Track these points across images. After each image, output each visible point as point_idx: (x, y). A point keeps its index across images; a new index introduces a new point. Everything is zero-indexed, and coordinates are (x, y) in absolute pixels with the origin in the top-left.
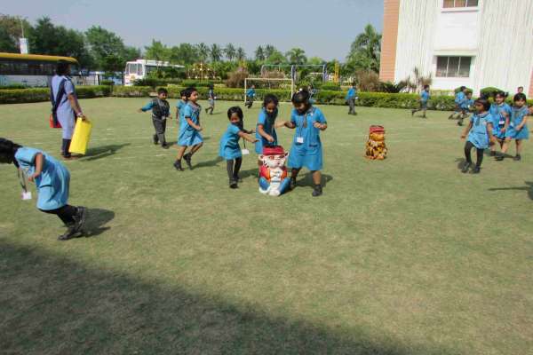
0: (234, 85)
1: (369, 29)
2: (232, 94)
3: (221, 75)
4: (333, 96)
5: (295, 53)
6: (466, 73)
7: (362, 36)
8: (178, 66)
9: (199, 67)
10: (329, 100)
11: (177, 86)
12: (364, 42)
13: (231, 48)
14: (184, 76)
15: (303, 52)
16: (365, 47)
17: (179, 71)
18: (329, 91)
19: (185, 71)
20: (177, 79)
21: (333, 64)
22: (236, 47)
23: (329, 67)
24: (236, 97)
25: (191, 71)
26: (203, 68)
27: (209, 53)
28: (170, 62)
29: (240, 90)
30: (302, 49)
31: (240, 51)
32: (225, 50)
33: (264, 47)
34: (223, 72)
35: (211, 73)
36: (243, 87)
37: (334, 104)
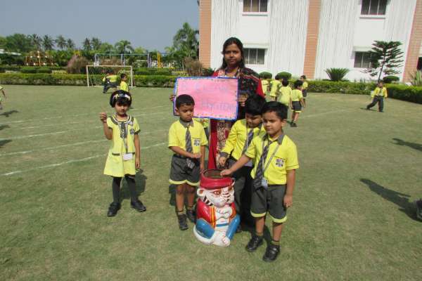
0: (74, 71)
1: (186, 26)
2: (74, 80)
3: (58, 62)
4: (168, 80)
5: (123, 44)
6: (261, 61)
7: (181, 31)
8: (14, 53)
9: (37, 55)
10: (164, 83)
11: (15, 73)
12: (183, 36)
13: (62, 39)
14: (21, 63)
15: (129, 43)
16: (185, 40)
17: (15, 58)
18: (163, 76)
19: (21, 58)
20: (15, 66)
21: (155, 54)
22: (66, 39)
23: (153, 56)
24: (78, 82)
25: (28, 58)
26: (41, 55)
27: (41, 43)
28: (6, 50)
29: (82, 76)
30: (128, 41)
31: (70, 41)
32: (56, 41)
33: (90, 39)
34: (60, 60)
35: (48, 61)
36: (85, 73)
37: (168, 87)
